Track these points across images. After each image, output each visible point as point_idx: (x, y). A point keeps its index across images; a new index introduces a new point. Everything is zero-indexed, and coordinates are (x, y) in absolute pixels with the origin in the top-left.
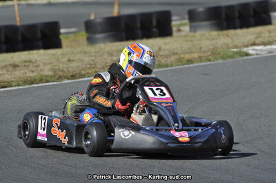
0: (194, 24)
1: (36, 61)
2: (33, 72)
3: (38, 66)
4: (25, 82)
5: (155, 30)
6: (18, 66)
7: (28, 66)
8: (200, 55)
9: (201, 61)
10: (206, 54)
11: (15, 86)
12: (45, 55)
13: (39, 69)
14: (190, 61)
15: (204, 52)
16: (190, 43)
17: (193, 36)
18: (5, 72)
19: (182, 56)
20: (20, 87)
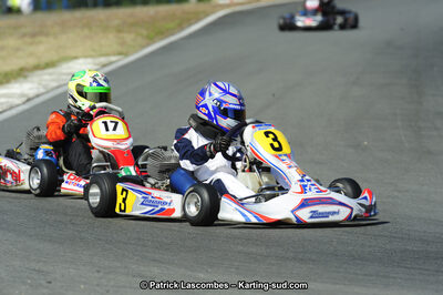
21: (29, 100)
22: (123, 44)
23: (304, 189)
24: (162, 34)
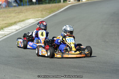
21: (17, 30)
22: (42, 14)
24: (53, 12)
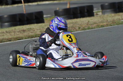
0: (104, 11)
1: (33, 28)
2: (32, 33)
3: (34, 30)
4: (29, 37)
5: (86, 14)
6: (25, 31)
7: (30, 31)
8: (107, 23)
9: (108, 26)
10: (110, 23)
11: (24, 39)
12: (37, 26)
13: (35, 31)
14: (102, 26)
15: (109, 22)
16: (102, 19)
17: (103, 16)
18: (19, 33)
19: (99, 24)
20: (27, 40)
23: (78, 56)
